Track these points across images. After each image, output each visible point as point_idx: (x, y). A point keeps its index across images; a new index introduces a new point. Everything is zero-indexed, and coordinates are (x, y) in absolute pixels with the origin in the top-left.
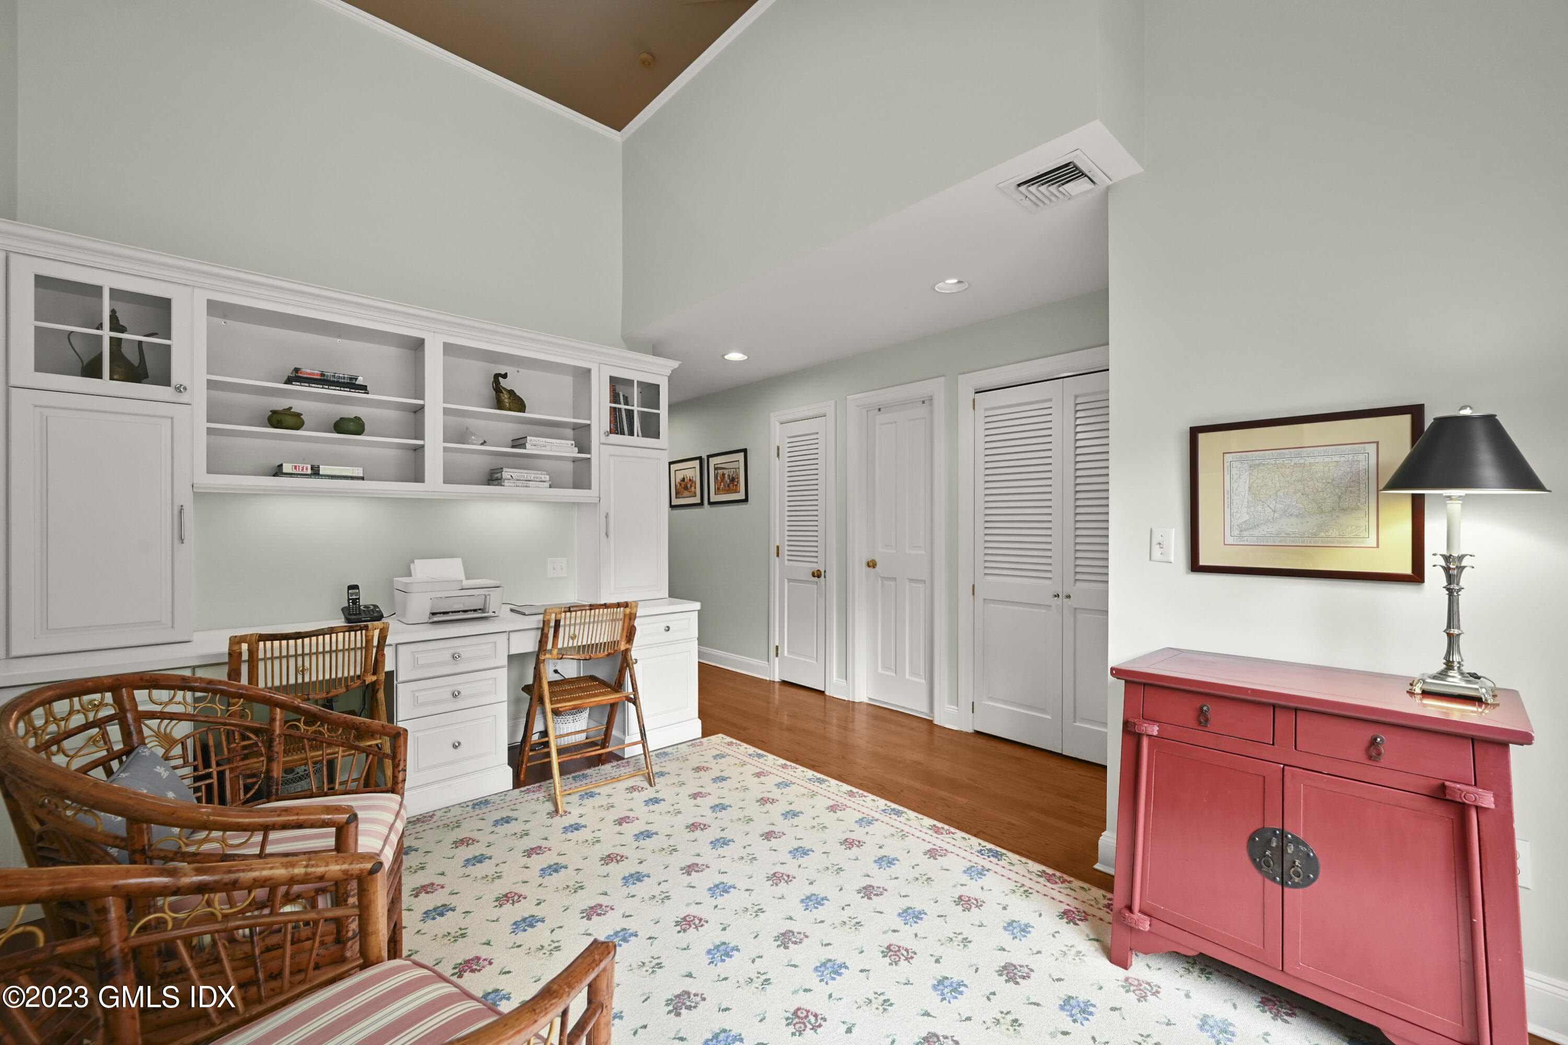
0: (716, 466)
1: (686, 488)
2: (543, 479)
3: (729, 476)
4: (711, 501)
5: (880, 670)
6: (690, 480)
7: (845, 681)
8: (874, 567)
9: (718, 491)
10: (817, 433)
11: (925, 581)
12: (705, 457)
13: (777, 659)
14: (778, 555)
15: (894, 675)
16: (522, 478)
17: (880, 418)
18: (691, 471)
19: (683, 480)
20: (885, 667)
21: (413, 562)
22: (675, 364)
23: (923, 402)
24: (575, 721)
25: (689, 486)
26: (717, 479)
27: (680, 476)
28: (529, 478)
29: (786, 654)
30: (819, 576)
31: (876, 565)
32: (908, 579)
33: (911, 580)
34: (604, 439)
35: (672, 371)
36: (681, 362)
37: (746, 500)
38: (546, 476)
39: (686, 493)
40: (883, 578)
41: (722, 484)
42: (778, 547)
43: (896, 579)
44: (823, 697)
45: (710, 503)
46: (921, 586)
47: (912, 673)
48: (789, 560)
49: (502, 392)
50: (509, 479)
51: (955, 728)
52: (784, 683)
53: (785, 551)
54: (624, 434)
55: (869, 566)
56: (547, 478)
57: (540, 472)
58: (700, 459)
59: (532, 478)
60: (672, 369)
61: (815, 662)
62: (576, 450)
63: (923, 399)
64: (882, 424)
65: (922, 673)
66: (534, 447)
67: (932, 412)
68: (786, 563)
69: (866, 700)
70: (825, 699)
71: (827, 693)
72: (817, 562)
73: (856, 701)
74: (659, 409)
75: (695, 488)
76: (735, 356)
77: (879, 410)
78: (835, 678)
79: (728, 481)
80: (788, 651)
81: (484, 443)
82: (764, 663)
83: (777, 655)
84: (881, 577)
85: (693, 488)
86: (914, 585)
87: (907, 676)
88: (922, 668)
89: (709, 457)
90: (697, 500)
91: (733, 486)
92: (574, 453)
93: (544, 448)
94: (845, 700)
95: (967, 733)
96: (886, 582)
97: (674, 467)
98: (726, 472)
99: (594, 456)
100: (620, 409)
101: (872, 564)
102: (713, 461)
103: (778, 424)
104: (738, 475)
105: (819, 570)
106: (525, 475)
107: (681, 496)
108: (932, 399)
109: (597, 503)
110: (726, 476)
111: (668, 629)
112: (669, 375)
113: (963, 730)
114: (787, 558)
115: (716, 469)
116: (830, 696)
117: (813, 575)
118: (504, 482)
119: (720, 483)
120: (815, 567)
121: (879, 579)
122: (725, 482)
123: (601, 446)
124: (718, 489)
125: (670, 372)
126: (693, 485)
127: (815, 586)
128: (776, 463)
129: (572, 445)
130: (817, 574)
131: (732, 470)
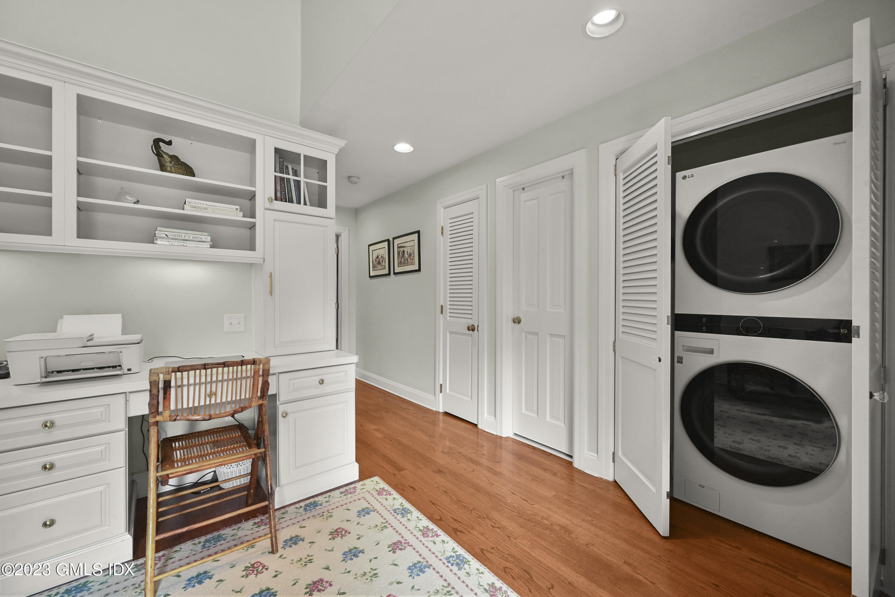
0: (399, 245)
1: (379, 263)
2: (204, 239)
3: (407, 252)
4: (396, 271)
5: (523, 411)
6: (382, 257)
7: (494, 418)
8: (519, 323)
9: (400, 264)
10: (472, 213)
11: (565, 336)
12: (391, 239)
13: (441, 395)
14: (442, 313)
15: (536, 416)
16: (179, 238)
17: (524, 196)
18: (382, 250)
19: (378, 257)
20: (527, 409)
21: (62, 318)
22: (342, 143)
23: (563, 177)
24: (239, 465)
25: (381, 261)
26: (399, 255)
27: (375, 254)
28: (188, 238)
29: (448, 391)
30: (473, 330)
31: (520, 321)
32: (549, 334)
33: (552, 335)
34: (268, 205)
35: (340, 150)
36: (347, 141)
37: (419, 270)
38: (206, 237)
39: (379, 267)
40: (527, 333)
41: (403, 258)
42: (442, 307)
43: (538, 333)
44: (475, 430)
45: (395, 274)
46: (561, 340)
47: (552, 417)
48: (450, 317)
49: (163, 157)
50: (163, 238)
51: (596, 475)
52: (446, 414)
53: (447, 310)
54: (292, 202)
55: (514, 322)
56: (209, 239)
57: (200, 233)
58: (388, 241)
59: (191, 238)
60: (340, 148)
61: (470, 400)
62: (241, 214)
63: (562, 174)
64: (526, 201)
65: (562, 417)
66: (193, 209)
67: (572, 185)
68: (448, 318)
69: (511, 436)
70: (478, 433)
71: (479, 426)
72: (472, 319)
73: (503, 436)
74: (326, 182)
75: (385, 263)
76: (403, 147)
77: (523, 189)
78: (486, 414)
79: (407, 256)
80: (450, 390)
81: (137, 202)
82: (431, 397)
83: (441, 391)
84: (525, 332)
85: (384, 262)
86: (554, 339)
87: (548, 419)
88: (561, 412)
89: (394, 239)
90: (386, 271)
91: (410, 260)
92: (239, 217)
93: (205, 210)
94: (494, 435)
95: (606, 482)
96: (529, 336)
97: (372, 248)
98: (405, 249)
99: (259, 221)
100: (288, 180)
101: (517, 321)
102: (397, 242)
103: (442, 209)
104: (414, 251)
105: (473, 325)
106: (183, 235)
107: (376, 269)
108: (572, 173)
109: (261, 264)
110: (406, 252)
111: (322, 382)
112: (336, 153)
113: (603, 478)
114: (448, 314)
115: (398, 247)
116: (482, 430)
117: (469, 329)
118: (157, 239)
119: (402, 258)
120: (470, 322)
121: (523, 334)
122: (405, 257)
123: (265, 210)
124: (400, 262)
125: (338, 150)
126: (384, 260)
127: (470, 338)
128: (441, 239)
129: (237, 209)
130: (472, 328)
131: (410, 248)
